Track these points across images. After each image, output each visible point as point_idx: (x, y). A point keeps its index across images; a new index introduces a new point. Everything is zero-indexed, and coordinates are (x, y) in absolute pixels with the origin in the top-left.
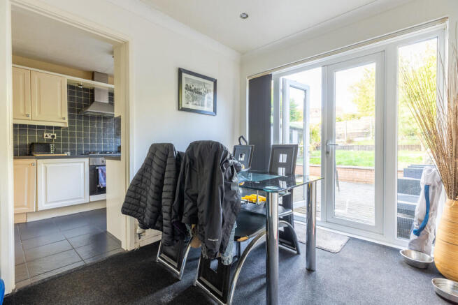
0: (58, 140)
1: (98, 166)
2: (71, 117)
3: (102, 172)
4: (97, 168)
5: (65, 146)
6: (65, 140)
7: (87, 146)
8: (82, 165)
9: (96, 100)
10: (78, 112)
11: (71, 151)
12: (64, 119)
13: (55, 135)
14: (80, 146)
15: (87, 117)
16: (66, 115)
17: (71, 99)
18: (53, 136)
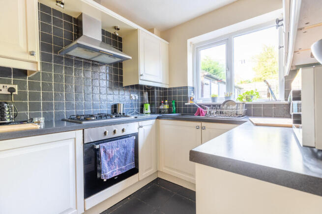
0: (22, 96)
1: (98, 142)
2: (44, 57)
3: (105, 152)
4: (97, 147)
5: (34, 107)
6: (34, 96)
7: (69, 105)
8: (71, 144)
9: (84, 34)
10: (56, 52)
11: (45, 115)
12: (32, 54)
13: (16, 87)
14: (58, 106)
15: (69, 60)
16: (35, 46)
17: (43, 27)
18: (11, 90)
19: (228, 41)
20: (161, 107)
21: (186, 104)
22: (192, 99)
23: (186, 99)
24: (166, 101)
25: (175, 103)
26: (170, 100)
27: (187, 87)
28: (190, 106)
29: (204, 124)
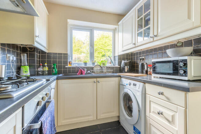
19: (91, 30)
20: (40, 69)
21: (66, 67)
22: (71, 63)
23: (66, 63)
24: (46, 64)
25: (56, 66)
26: (49, 63)
27: (67, 54)
28: (69, 68)
29: (98, 79)
